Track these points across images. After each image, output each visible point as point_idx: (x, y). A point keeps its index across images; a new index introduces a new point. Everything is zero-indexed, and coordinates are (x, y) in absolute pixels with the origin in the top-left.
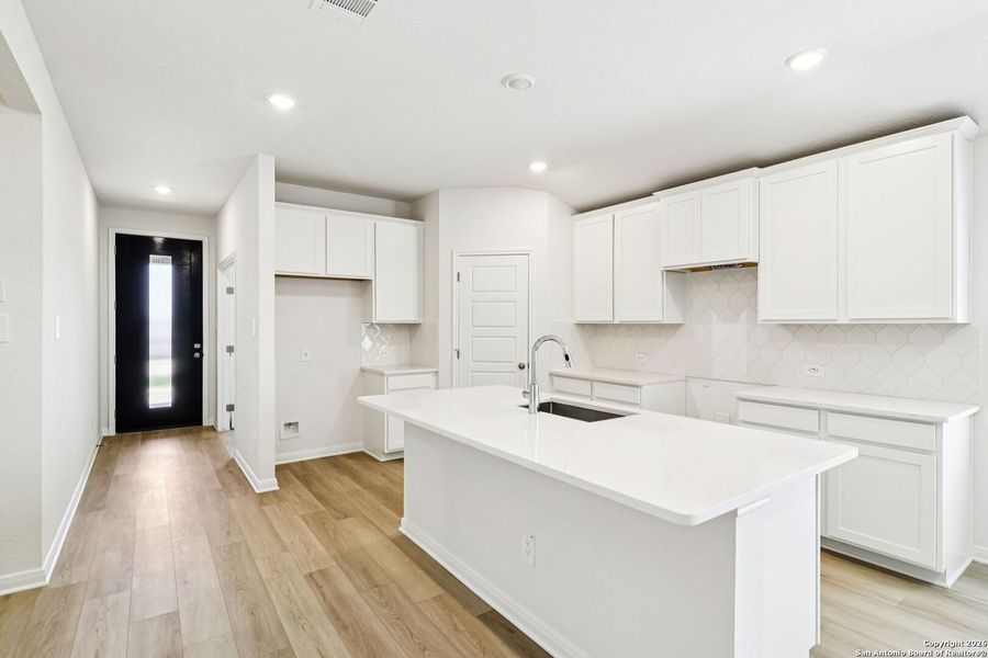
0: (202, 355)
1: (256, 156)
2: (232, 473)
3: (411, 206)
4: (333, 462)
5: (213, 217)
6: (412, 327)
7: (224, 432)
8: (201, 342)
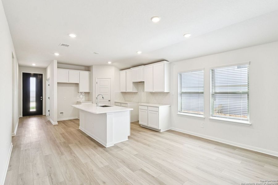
0: (42, 99)
1: (53, 60)
2: (49, 122)
3: (88, 68)
4: (71, 120)
5: (45, 69)
6: (88, 93)
7: (48, 116)
8: (42, 96)
